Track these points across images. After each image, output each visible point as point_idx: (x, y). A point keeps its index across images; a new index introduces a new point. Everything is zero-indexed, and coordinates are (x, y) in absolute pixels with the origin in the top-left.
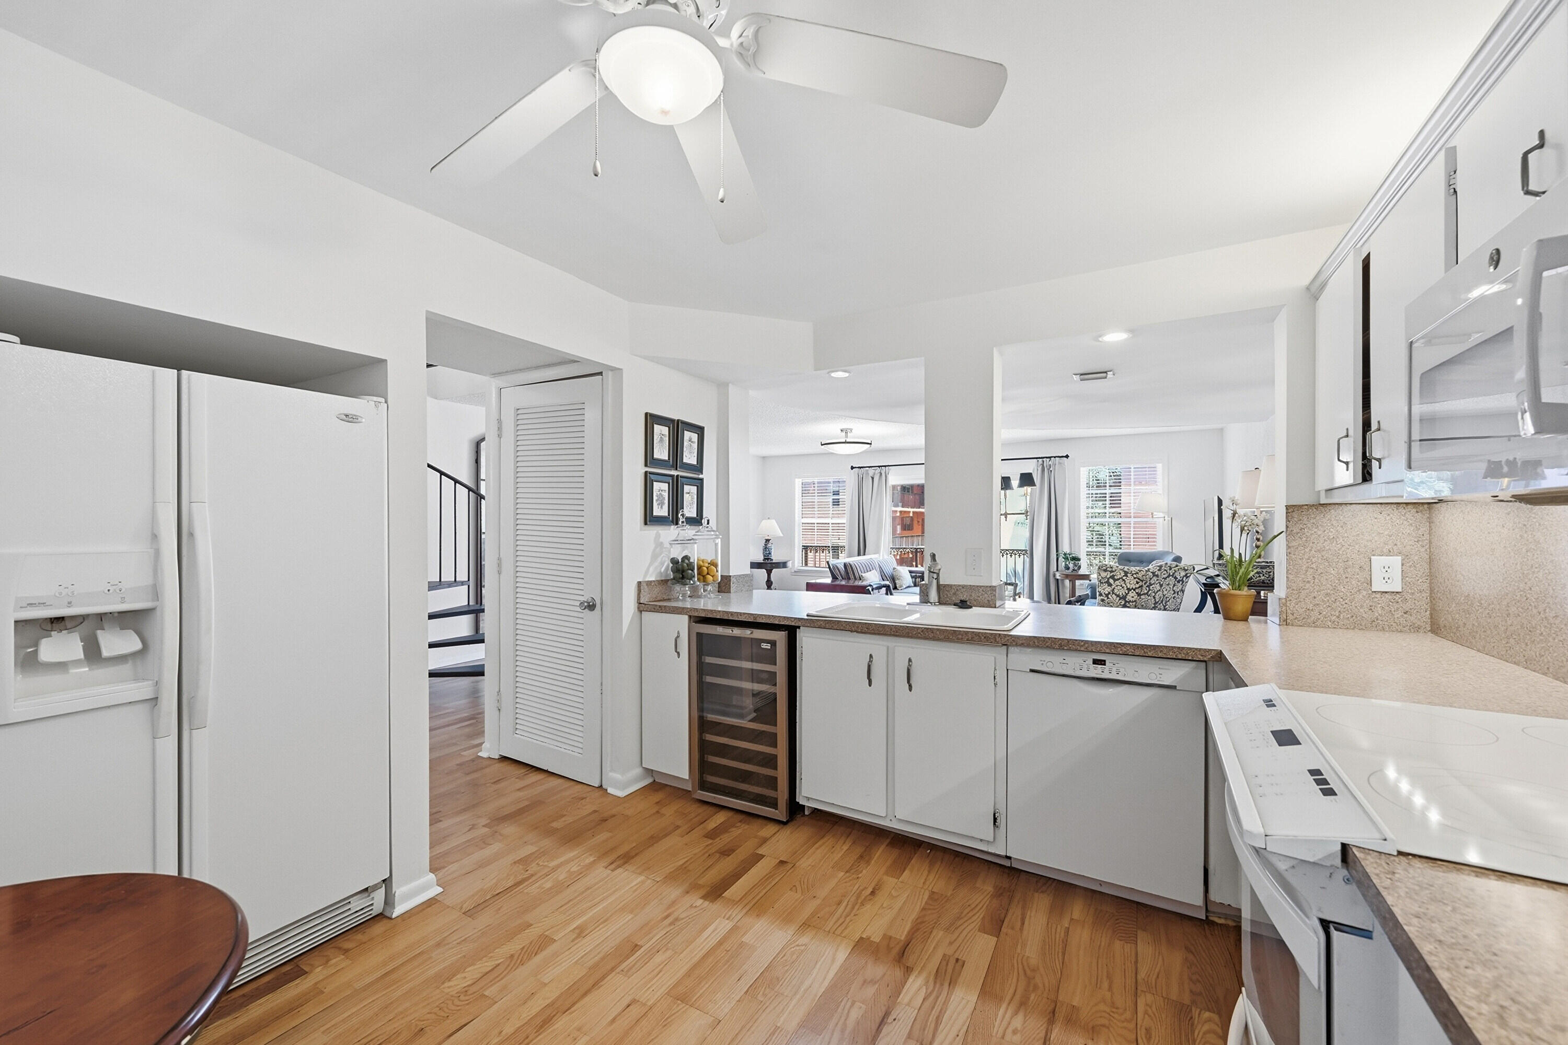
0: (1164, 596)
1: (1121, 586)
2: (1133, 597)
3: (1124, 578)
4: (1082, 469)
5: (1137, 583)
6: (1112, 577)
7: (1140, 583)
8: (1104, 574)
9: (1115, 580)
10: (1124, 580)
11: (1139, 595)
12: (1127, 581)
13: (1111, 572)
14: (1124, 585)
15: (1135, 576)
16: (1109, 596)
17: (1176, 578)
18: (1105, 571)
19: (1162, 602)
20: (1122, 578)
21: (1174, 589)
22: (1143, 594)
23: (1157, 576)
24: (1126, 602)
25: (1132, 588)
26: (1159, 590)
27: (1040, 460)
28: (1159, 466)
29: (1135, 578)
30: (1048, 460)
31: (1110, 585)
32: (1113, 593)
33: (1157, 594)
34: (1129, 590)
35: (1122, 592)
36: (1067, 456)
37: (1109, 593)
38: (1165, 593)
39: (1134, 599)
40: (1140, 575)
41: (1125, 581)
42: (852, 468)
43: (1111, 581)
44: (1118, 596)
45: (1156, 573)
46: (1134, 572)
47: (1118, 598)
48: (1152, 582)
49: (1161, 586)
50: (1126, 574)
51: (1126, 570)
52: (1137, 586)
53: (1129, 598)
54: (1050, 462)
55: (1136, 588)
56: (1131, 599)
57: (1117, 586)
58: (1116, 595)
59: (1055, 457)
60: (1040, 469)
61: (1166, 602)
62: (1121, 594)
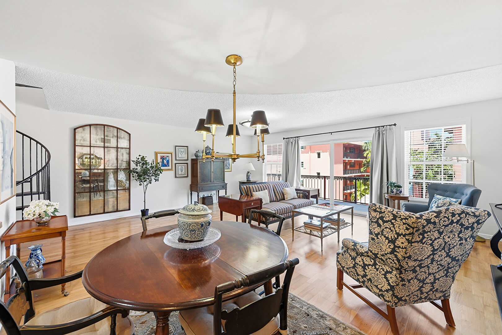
0: (446, 243)
1: (390, 229)
2: (402, 243)
3: (393, 221)
4: (405, 132)
5: (407, 229)
6: (382, 218)
7: (411, 230)
8: (374, 214)
9: (384, 222)
10: (392, 223)
11: (410, 242)
12: (396, 226)
13: (381, 212)
14: (392, 229)
15: (404, 221)
16: (379, 236)
17: (462, 225)
18: (375, 211)
19: (444, 249)
20: (391, 221)
21: (461, 235)
22: (415, 242)
23: (434, 223)
24: (395, 246)
25: (402, 234)
26: (439, 238)
27: (377, 128)
28: (464, 127)
29: (404, 224)
30: (382, 127)
31: (379, 225)
32: (382, 235)
33: (436, 242)
34: (398, 235)
35: (391, 235)
36: (395, 125)
37: (379, 234)
38: (447, 240)
39: (404, 245)
40: (410, 221)
41: (394, 225)
42: (284, 139)
43: (380, 222)
44: (387, 238)
45: (432, 221)
46: (402, 217)
47: (387, 241)
48: (426, 229)
49: (441, 233)
50: (395, 217)
51: (394, 212)
52: (407, 232)
53: (398, 243)
54: (384, 129)
55: (406, 234)
56: (401, 245)
57: (386, 228)
58: (385, 237)
59: (387, 126)
60: (377, 133)
61: (449, 249)
62: (390, 237)
